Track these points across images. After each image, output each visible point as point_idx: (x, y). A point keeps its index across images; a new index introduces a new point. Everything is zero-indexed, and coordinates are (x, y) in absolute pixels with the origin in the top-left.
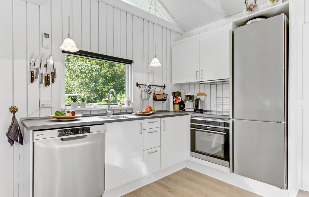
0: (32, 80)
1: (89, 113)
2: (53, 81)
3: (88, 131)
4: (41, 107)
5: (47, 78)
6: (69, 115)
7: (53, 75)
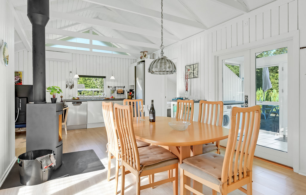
0: (67, 87)
1: (89, 99)
2: (73, 87)
3: (81, 103)
4: (69, 96)
5: (71, 87)
6: (77, 98)
7: (73, 85)
